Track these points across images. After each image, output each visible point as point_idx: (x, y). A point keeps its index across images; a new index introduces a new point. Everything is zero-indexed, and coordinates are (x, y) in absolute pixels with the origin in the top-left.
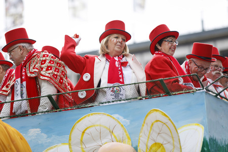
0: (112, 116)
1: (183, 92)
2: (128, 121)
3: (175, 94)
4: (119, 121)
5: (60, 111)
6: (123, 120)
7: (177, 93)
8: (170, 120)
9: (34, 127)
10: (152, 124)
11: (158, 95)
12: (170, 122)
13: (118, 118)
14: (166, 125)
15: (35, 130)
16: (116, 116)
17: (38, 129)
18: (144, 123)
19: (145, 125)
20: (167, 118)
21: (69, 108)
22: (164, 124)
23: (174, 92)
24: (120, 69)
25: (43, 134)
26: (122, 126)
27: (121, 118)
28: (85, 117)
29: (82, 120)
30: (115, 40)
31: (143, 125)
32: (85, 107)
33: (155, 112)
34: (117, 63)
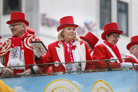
0: (72, 81)
1: (121, 69)
2: (82, 86)
3: (115, 70)
4: (76, 85)
5: (36, 76)
6: (79, 85)
7: (116, 69)
8: (110, 88)
9: (18, 85)
10: (98, 90)
11: (103, 70)
12: (110, 89)
13: (76, 83)
14: (107, 91)
15: (19, 87)
16: (74, 82)
17: (21, 87)
18: (93, 88)
19: (94, 89)
20: (109, 87)
21: (43, 75)
22: (106, 90)
23: (114, 68)
24: (70, 53)
25: (24, 91)
26: (78, 89)
27: (78, 84)
28: (54, 81)
29: (52, 84)
30: (68, 31)
31: (92, 90)
32: (54, 75)
33: (101, 82)
34: (68, 49)
